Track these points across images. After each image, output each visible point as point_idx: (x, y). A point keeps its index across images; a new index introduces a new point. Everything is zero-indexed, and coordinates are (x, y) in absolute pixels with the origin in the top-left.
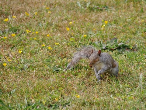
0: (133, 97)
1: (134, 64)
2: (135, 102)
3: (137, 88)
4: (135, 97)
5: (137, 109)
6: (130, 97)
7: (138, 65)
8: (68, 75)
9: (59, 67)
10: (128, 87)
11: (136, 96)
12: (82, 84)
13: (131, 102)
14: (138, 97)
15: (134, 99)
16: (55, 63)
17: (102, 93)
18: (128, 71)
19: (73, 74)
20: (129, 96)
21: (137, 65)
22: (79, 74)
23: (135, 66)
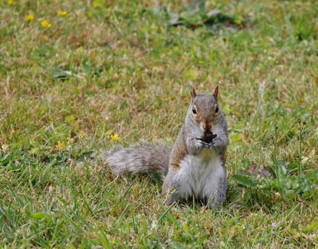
0: (242, 136)
1: (244, 60)
2: (248, 148)
3: (253, 115)
4: (247, 136)
5: (253, 163)
6: (236, 137)
7: (255, 62)
8: (88, 86)
9: (67, 68)
10: (231, 114)
11: (250, 134)
12: (122, 108)
13: (238, 147)
14: (254, 136)
15: (244, 140)
16: (57, 59)
17: (169, 127)
18: (231, 76)
19: (100, 85)
20: (233, 133)
21: (252, 61)
22: (114, 83)
23: (246, 65)
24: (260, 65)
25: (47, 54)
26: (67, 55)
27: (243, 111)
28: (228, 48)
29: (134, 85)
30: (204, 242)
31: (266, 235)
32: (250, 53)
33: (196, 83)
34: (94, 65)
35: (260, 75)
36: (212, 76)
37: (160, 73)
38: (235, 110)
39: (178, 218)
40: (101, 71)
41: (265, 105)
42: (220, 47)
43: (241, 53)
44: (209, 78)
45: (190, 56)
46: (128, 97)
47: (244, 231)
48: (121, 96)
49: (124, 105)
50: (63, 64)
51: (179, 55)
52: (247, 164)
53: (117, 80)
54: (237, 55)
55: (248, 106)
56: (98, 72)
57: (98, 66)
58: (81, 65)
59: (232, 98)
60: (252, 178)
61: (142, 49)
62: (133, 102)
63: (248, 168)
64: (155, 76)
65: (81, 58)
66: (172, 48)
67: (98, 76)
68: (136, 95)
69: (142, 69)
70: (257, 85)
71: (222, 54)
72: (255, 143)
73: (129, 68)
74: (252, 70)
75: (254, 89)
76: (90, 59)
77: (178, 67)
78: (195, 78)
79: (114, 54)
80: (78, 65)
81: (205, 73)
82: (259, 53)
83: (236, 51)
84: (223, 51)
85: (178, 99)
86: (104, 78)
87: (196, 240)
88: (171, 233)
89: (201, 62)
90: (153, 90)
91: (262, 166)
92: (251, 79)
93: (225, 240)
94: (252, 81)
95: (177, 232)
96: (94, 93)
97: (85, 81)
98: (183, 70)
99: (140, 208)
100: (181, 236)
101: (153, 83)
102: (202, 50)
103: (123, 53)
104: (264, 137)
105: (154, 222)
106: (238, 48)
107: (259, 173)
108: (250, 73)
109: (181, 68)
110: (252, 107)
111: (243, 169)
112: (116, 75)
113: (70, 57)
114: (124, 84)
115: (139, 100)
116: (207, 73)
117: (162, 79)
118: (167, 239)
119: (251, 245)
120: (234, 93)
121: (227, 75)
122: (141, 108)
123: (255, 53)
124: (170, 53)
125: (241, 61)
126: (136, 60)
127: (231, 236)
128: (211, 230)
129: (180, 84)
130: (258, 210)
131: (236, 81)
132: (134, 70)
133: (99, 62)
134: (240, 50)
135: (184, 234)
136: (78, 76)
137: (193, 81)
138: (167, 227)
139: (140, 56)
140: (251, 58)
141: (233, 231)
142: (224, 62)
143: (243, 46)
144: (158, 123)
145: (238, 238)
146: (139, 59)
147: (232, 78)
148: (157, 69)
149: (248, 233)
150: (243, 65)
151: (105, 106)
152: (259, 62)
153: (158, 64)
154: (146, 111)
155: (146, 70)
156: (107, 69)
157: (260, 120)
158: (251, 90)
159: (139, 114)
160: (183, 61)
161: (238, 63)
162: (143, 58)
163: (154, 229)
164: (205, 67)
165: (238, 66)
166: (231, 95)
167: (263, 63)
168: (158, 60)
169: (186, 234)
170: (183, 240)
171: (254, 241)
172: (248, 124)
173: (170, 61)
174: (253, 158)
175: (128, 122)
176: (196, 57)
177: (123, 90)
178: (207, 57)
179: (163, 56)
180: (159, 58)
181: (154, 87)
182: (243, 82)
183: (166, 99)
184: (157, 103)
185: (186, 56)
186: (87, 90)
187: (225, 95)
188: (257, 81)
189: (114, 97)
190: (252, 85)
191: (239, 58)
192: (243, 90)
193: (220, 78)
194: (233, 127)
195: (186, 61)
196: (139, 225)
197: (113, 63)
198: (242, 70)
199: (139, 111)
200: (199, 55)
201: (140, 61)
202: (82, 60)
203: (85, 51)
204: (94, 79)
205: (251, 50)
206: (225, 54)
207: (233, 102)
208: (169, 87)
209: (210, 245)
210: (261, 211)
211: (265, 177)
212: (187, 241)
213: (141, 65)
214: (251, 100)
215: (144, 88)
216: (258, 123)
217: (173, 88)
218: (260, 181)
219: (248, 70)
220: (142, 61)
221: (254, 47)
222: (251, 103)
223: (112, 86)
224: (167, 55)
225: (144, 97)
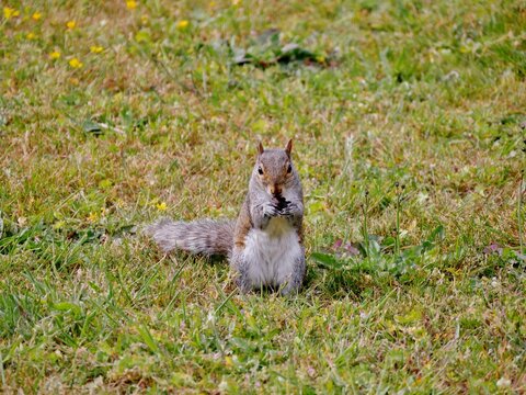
0: (324, 204)
1: (328, 108)
2: (331, 219)
3: (338, 178)
4: (330, 204)
5: (337, 238)
6: (317, 205)
7: (342, 110)
8: (129, 142)
9: (102, 120)
10: (310, 177)
11: (335, 202)
12: (172, 170)
13: (319, 218)
14: (340, 204)
15: (326, 210)
16: (89, 107)
17: (232, 193)
18: (311, 128)
19: (143, 140)
20: (312, 201)
21: (337, 109)
22: (161, 138)
23: (330, 114)
24: (348, 113)
25: (77, 102)
26: (103, 104)
27: (326, 173)
28: (308, 92)
29: (188, 141)
30: (274, 338)
31: (353, 328)
32: (335, 99)
33: (266, 137)
34: (136, 116)
35: (348, 127)
36: (287, 128)
37: (220, 126)
38: (315, 172)
39: (241, 308)
40: (145, 123)
41: (354, 164)
42: (297, 92)
43: (324, 99)
44: (283, 131)
45: (258, 103)
46: (180, 156)
47: (325, 323)
48: (171, 154)
49: (174, 166)
50: (98, 115)
51: (246, 102)
52: (329, 240)
53: (165, 134)
54: (318, 101)
55: (332, 166)
56: (141, 124)
57: (141, 117)
58: (120, 115)
59: (311, 156)
60: (336, 257)
61: (198, 94)
62: (185, 162)
63: (331, 245)
64: (213, 130)
65: (120, 106)
66: (236, 93)
67: (142, 130)
68: (190, 153)
69: (198, 120)
70: (344, 139)
71: (300, 99)
72: (341, 213)
73: (181, 119)
74: (337, 120)
75: (340, 144)
76: (131, 109)
77: (244, 117)
78: (265, 131)
79: (163, 102)
80: (117, 116)
81: (278, 124)
82: (347, 99)
83: (318, 97)
84: (301, 96)
85: (243, 157)
86: (149, 132)
87: (263, 335)
88: (233, 326)
89: (272, 111)
90: (211, 147)
91: (349, 242)
92: (336, 131)
93: (300, 336)
94: (338, 134)
95: (240, 325)
96: (137, 150)
97: (125, 136)
98: (250, 121)
99: (193, 296)
100: (244, 330)
101: (212, 138)
102: (275, 95)
103: (174, 100)
104: (352, 205)
105: (210, 314)
106: (320, 92)
107: (345, 251)
108: (335, 123)
109: (248, 118)
110: (337, 167)
111: (325, 245)
112: (164, 128)
113: (106, 105)
114: (174, 139)
115: (193, 160)
116: (281, 125)
117: (223, 132)
118: (227, 334)
119: (333, 340)
120: (315, 150)
121: (306, 127)
122: (196, 170)
123: (342, 98)
124: (234, 99)
125: (324, 109)
126: (190, 109)
127: (309, 330)
128: (283, 323)
129: (246, 139)
130: (343, 297)
131: (318, 134)
132: (187, 121)
133: (144, 111)
134: (323, 95)
135: (248, 328)
136: (117, 129)
137: (263, 135)
138: (227, 319)
139: (196, 103)
140: (337, 105)
141: (311, 324)
142: (303, 110)
143: (327, 90)
144: (217, 188)
145: (317, 333)
146: (194, 107)
147: (312, 131)
148: (216, 120)
149: (330, 326)
150: (327, 114)
151: (150, 168)
152: (346, 110)
153: (217, 114)
154: (202, 173)
155: (203, 122)
156: (154, 120)
157: (348, 184)
158: (336, 146)
159: (194, 178)
160: (250, 109)
161: (320, 112)
162: (199, 106)
163: (210, 322)
164: (277, 117)
165: (320, 115)
166: (310, 153)
167: (351, 111)
168: (218, 109)
169: (251, 328)
170: (247, 335)
171: (337, 335)
172: (331, 188)
173: (234, 110)
174: (337, 231)
175: (179, 187)
176: (266, 104)
177: (174, 146)
178: (281, 104)
179: (224, 103)
180: (220, 106)
181: (212, 142)
182: (326, 136)
183: (228, 158)
184: (216, 163)
185: (253, 104)
186: (128, 147)
187: (303, 152)
188: (344, 134)
189: (161, 156)
190: (337, 139)
191: (322, 105)
192: (326, 146)
193: (296, 131)
194: (313, 193)
195: (254, 110)
196: (191, 317)
197: (161, 112)
198: (325, 121)
199: (193, 174)
200: (270, 101)
201: (195, 111)
202: (122, 109)
203: (125, 98)
204: (136, 133)
205: (337, 95)
206: (304, 100)
207: (313, 162)
208: (232, 142)
209: (282, 341)
210: (347, 297)
211: (353, 255)
212: (253, 337)
213: (197, 115)
214: (335, 159)
215: (201, 144)
216: (345, 187)
217: (237, 143)
218: (346, 260)
219: (333, 121)
220: (197, 110)
221: (342, 91)
222: (335, 163)
223: (158, 142)
224: (230, 102)
225: (200, 156)
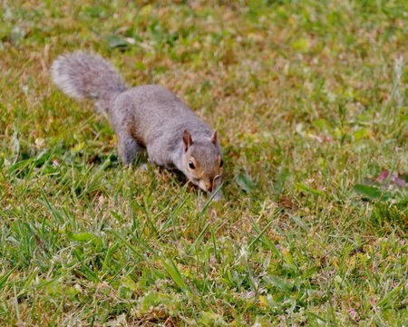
24: (398, 33)
25: (103, 14)
26: (130, 16)
27: (372, 97)
28: (355, 9)
29: (222, 59)
30: (313, 277)
31: (400, 267)
32: (384, 16)
33: (308, 57)
34: (166, 31)
35: (398, 48)
36: (331, 48)
37: (258, 43)
38: (361, 96)
39: (277, 243)
40: (176, 39)
41: (403, 89)
42: (343, 8)
43: (372, 17)
44: (327, 50)
45: (300, 20)
46: (213, 75)
47: (369, 262)
48: (202, 73)
49: (206, 87)
50: (124, 29)
51: (285, 19)
52: (374, 170)
53: (197, 52)
54: (366, 19)
55: (379, 90)
56: (171, 40)
57: (172, 32)
58: (149, 29)
59: (356, 79)
60: (382, 189)
61: (234, 9)
62: (219, 81)
63: (376, 176)
64: (250, 47)
65: (148, 20)
66: (275, 9)
67: (172, 46)
68: (223, 73)
69: (233, 37)
70: (393, 61)
71: (345, 17)
72: (387, 142)
73: (214, 35)
74: (386, 40)
75: (389, 66)
76: (160, 23)
77: (284, 35)
78: (306, 50)
79: (196, 16)
80: (145, 30)
81: (320, 44)
82: (397, 16)
83: (366, 14)
84: (347, 13)
85: (282, 79)
86: (179, 48)
87: (301, 273)
88: (267, 263)
89: (316, 28)
90: (247, 67)
91: (396, 174)
92: (384, 53)
93: (342, 274)
94: (386, 55)
95: (276, 262)
97: (153, 52)
98: (290, 39)
99: (225, 228)
100: (280, 267)
101: (248, 56)
102: (318, 11)
103: (207, 14)
104: (400, 133)
105: (243, 248)
106: (368, 9)
107: (392, 183)
108: (384, 44)
109: (288, 36)
110: (385, 91)
111: (370, 176)
112: (197, 45)
114: (207, 57)
115: (227, 81)
116: (324, 44)
117: (261, 50)
118: (261, 271)
119: (377, 281)
120: (360, 72)
121: (352, 47)
122: (230, 91)
123: (392, 16)
124: (273, 15)
125: (372, 27)
126: (225, 24)
127: (351, 269)
128: (323, 260)
129: (285, 58)
130: (389, 233)
131: (364, 55)
132: (221, 38)
133: (174, 26)
134: (371, 12)
135: (284, 265)
136: (144, 45)
137: (304, 54)
138: (261, 255)
139: (232, 18)
140: (386, 24)
141: (353, 261)
142: (348, 29)
143: (375, 7)
144: (253, 111)
145: (361, 272)
146: (230, 23)
147: (359, 52)
148: (253, 37)
149: (375, 264)
150: (374, 33)
152: (396, 29)
153: (255, 30)
154: (237, 95)
155: (239, 39)
156: (185, 36)
157: (396, 110)
158: (384, 68)
159: (228, 99)
160: (291, 26)
161: (368, 31)
162: (236, 22)
163: (243, 258)
164: (321, 36)
165: (367, 35)
166: (355, 75)
167: (402, 31)
168: (255, 25)
169: (288, 265)
170: (283, 273)
171: (382, 275)
172: (378, 114)
173: (273, 26)
174: (383, 161)
175: (211, 110)
176: (309, 21)
177: (206, 65)
178: (325, 21)
179: (262, 19)
180: (257, 21)
181: (249, 61)
182: (373, 56)
183: (265, 79)
184: (252, 85)
185: (295, 20)
186: (156, 65)
187: (348, 74)
188: (393, 56)
189: (193, 76)
190: (386, 60)
191: (369, 23)
192: (372, 68)
193: (341, 51)
194: (357, 119)
195: (295, 27)
196: (222, 251)
197: (193, 28)
198: (373, 40)
199: (228, 95)
200: (313, 18)
201: (230, 26)
202: (150, 23)
203: (155, 11)
204: (165, 50)
206: (350, 18)
207: (359, 84)
208: (269, 62)
209: (321, 280)
210: (393, 234)
211: (400, 187)
212: (289, 275)
213: (232, 31)
214: (383, 82)
215: (235, 63)
216: (392, 113)
217: (275, 63)
218: (393, 193)
219: (381, 40)
220: (233, 26)
221: (392, 9)
222: (383, 86)
223: (190, 60)
224: (268, 18)
225: (234, 76)
